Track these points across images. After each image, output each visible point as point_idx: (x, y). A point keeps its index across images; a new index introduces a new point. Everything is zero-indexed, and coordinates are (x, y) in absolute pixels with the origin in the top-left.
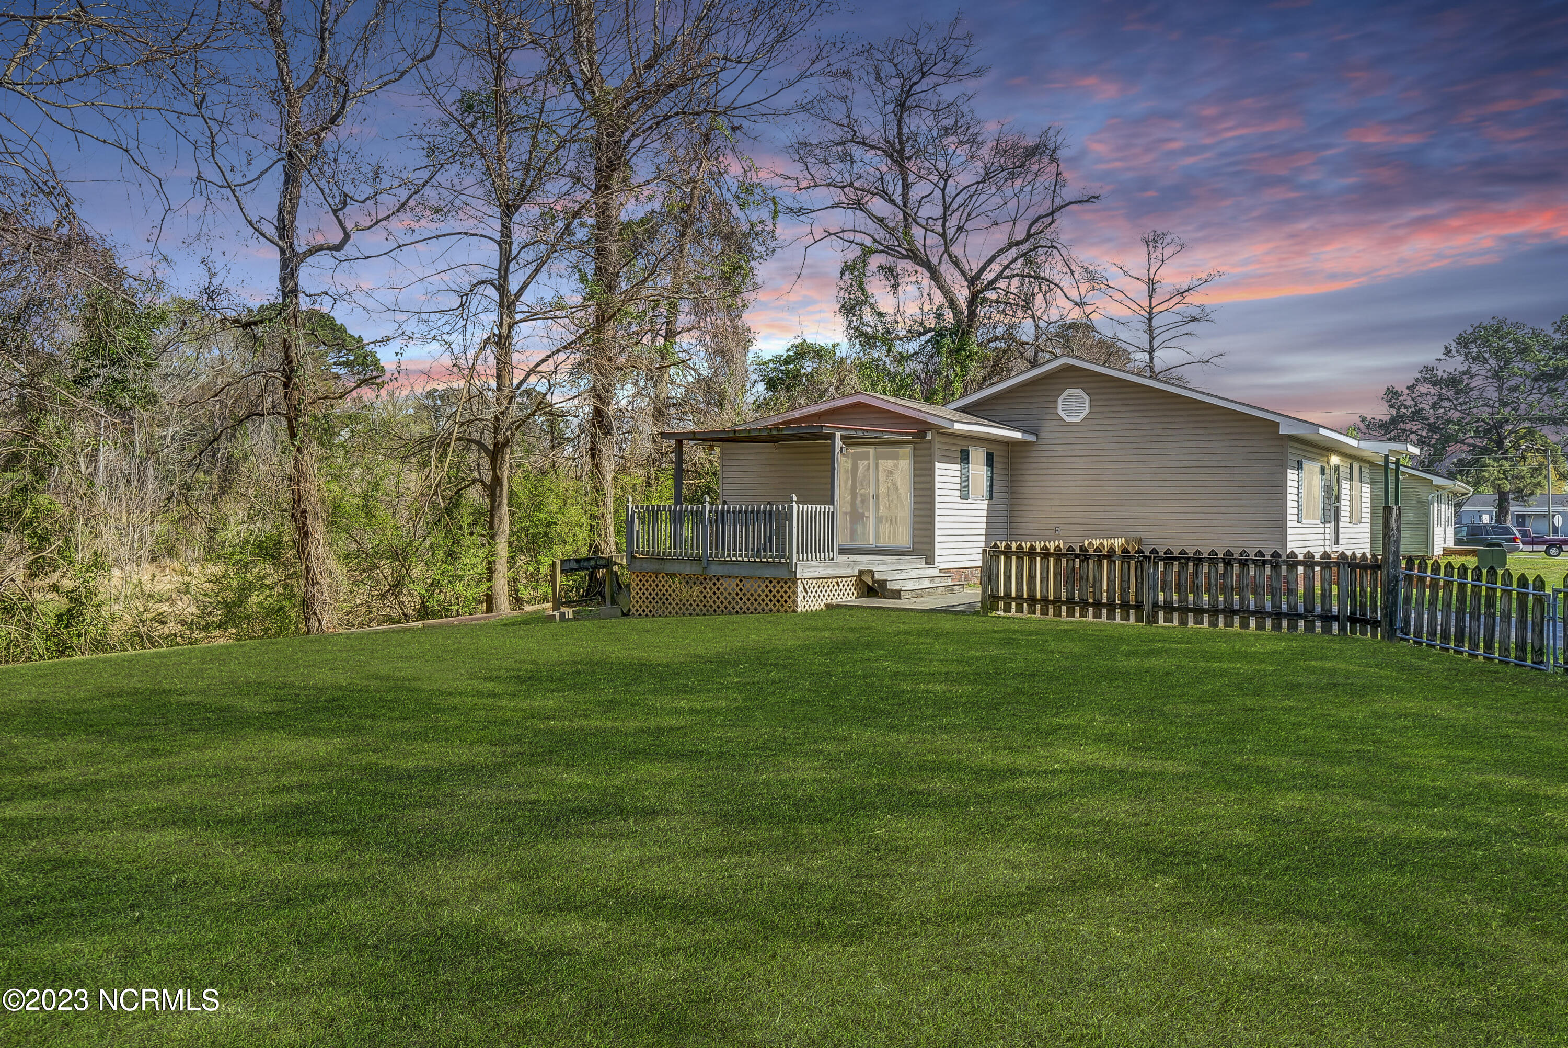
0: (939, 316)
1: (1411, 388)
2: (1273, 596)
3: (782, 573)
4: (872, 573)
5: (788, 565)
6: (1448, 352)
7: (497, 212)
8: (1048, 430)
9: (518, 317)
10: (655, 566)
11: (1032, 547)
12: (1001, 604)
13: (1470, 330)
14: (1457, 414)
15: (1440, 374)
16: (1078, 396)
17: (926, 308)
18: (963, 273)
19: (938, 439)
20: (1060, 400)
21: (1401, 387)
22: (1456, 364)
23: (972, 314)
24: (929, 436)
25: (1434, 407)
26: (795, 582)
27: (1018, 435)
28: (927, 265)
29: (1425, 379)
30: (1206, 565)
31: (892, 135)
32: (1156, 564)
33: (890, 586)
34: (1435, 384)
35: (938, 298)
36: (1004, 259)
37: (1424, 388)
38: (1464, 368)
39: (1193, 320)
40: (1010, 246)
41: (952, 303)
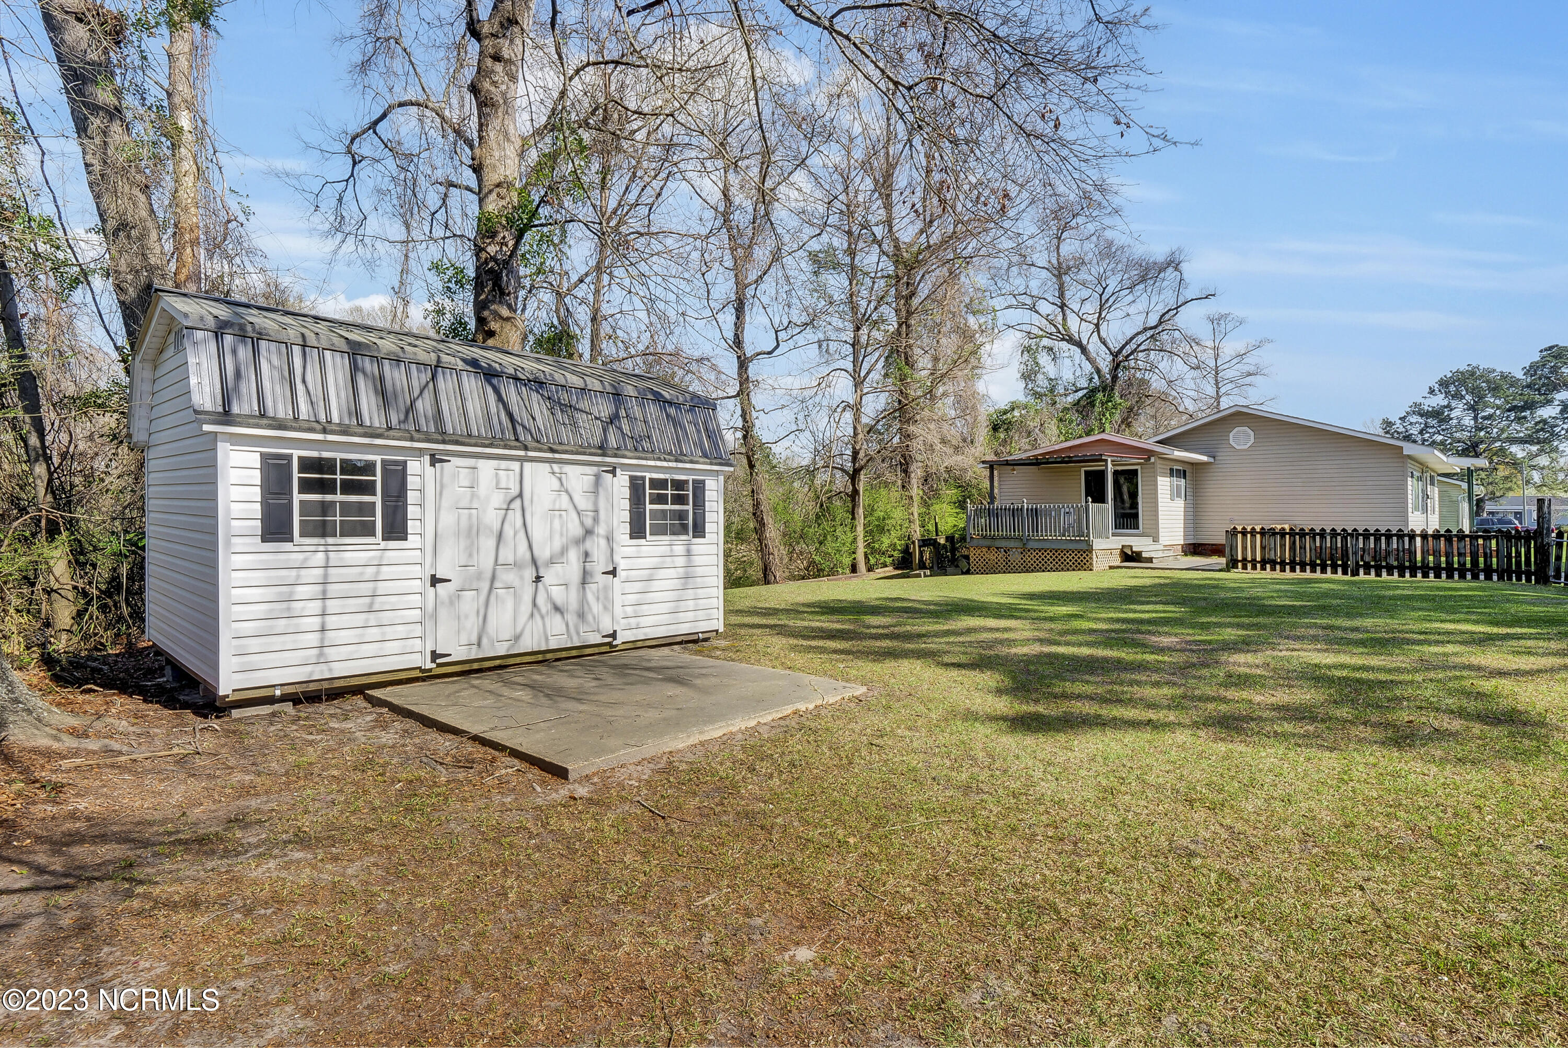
0: (1091, 380)
1: (1403, 419)
2: (1447, 557)
3: (1083, 546)
4: (1131, 547)
5: (1087, 542)
6: (1432, 391)
7: (850, 326)
8: (1221, 456)
9: (865, 391)
10: (988, 543)
11: (1253, 529)
12: (1240, 565)
13: (1449, 375)
14: (1441, 437)
15: (1426, 408)
16: (1245, 432)
17: (1078, 373)
18: (1109, 349)
19: (1159, 461)
20: (1231, 435)
21: (1394, 418)
22: (1439, 400)
23: (1115, 378)
24: (1153, 460)
25: (1421, 432)
26: (1091, 552)
27: (1204, 458)
28: (1079, 344)
29: (1414, 412)
30: (1395, 539)
31: (1054, 261)
32: (1357, 539)
33: (1144, 555)
34: (1422, 416)
35: (1088, 367)
36: (1141, 338)
37: (1414, 419)
38: (1445, 403)
39: (1250, 374)
40: (1145, 329)
41: (1098, 371)
